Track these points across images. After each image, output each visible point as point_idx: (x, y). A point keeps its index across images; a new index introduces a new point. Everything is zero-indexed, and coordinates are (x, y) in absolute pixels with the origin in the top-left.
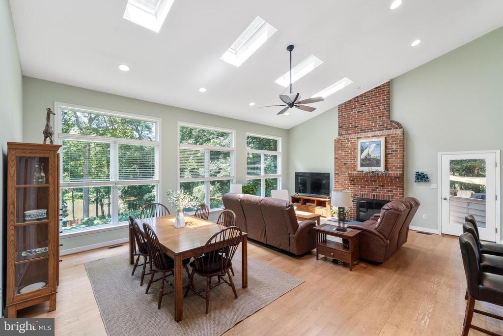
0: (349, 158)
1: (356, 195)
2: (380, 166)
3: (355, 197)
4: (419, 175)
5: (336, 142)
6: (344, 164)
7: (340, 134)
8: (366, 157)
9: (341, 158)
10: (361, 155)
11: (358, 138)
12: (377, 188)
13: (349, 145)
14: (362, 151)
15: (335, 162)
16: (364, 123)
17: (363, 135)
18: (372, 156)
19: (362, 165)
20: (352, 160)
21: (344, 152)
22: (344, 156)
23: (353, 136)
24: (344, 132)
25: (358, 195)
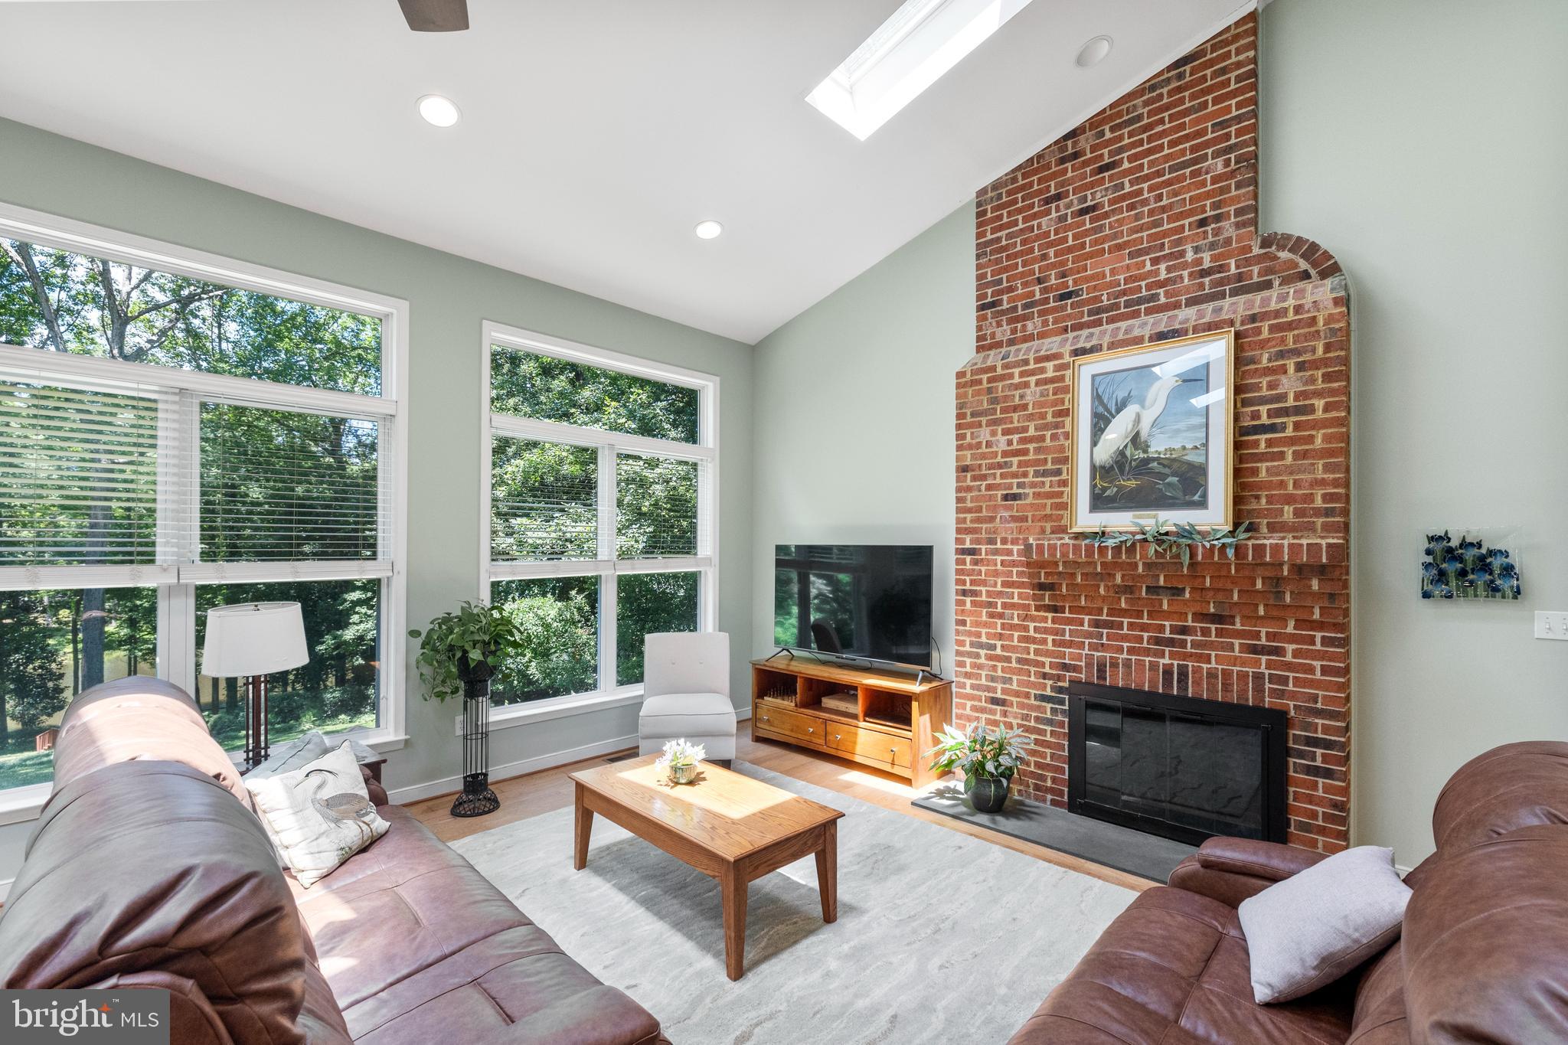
0: (1027, 464)
1: (1065, 667)
2: (1202, 504)
3: (1059, 678)
4: (1450, 554)
5: (965, 381)
6: (1006, 497)
7: (984, 344)
8: (1121, 453)
9: (991, 467)
10: (1094, 443)
11: (1077, 353)
12: (1184, 630)
13: (1032, 395)
14: (1101, 422)
15: (959, 490)
16: (1112, 269)
17: (1103, 334)
18: (1158, 446)
19: (1099, 502)
20: (1045, 473)
21: (1005, 432)
22: (1005, 454)
23: (1051, 344)
24: (1004, 332)
25: (1076, 669)
